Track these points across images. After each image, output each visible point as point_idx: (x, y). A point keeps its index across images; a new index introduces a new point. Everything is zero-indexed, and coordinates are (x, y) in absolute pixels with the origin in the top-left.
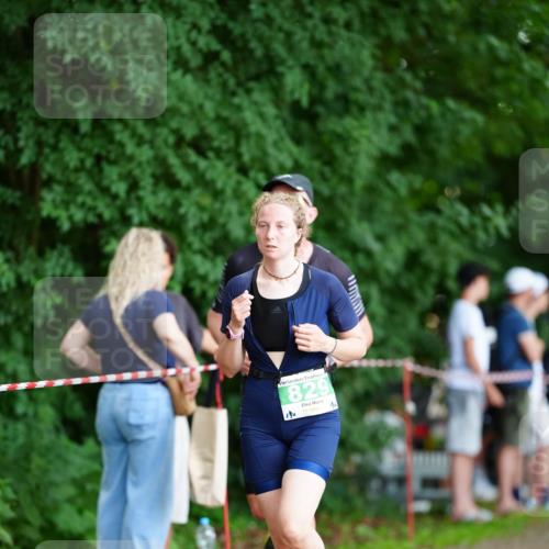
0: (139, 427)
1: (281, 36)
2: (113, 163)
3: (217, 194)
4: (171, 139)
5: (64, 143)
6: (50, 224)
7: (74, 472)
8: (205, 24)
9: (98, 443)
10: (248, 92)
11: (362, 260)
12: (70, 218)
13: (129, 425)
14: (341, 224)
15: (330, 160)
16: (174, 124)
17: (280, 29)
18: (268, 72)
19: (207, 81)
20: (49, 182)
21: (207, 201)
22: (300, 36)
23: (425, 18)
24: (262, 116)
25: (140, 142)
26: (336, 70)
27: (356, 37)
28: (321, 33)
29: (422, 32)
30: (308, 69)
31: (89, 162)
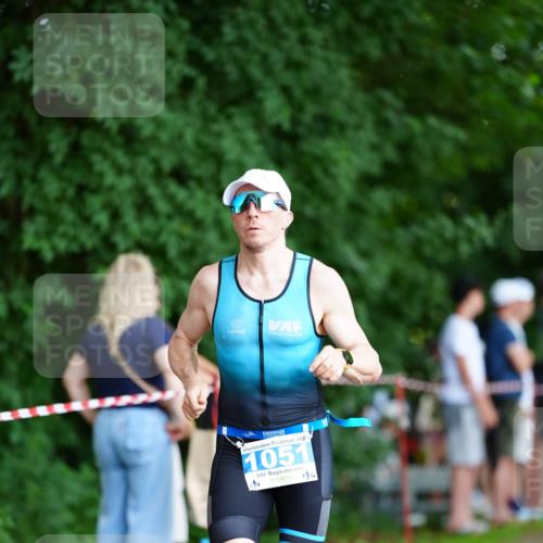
0: (137, 452)
1: (256, 58)
2: (95, 191)
3: (198, 224)
4: (150, 169)
5: (44, 173)
6: (34, 255)
8: (180, 49)
10: (229, 117)
12: (54, 248)
13: (128, 451)
16: (154, 152)
17: (256, 51)
18: (243, 96)
19: (186, 109)
20: (32, 212)
21: (187, 230)
22: (277, 58)
23: (400, 34)
25: (120, 171)
26: (314, 92)
27: (332, 56)
28: (298, 54)
29: (395, 49)
30: (286, 91)
31: (71, 192)
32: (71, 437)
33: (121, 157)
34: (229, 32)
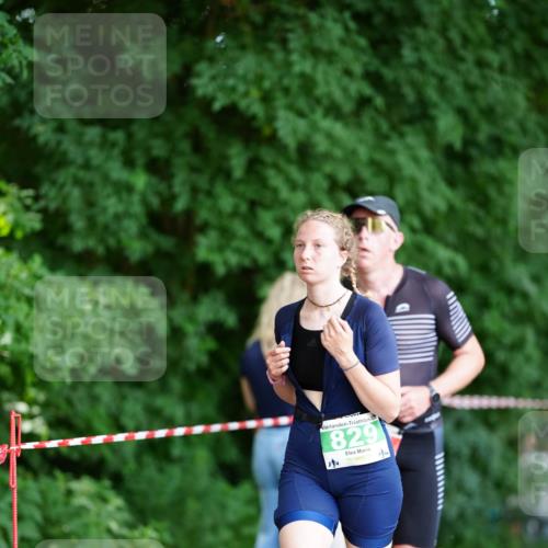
1: (433, 81)
2: (267, 207)
4: (325, 184)
5: (219, 189)
6: (205, 269)
7: (231, 517)
8: (357, 69)
9: (256, 487)
10: (402, 135)
11: (518, 302)
12: (226, 263)
14: (494, 265)
15: (484, 202)
16: (328, 168)
17: (434, 74)
18: (421, 116)
19: (360, 126)
20: (203, 228)
22: (453, 80)
24: (416, 160)
25: (293, 186)
26: (489, 113)
27: (509, 79)
28: (475, 77)
30: (462, 113)
31: (244, 208)
32: (232, 454)
33: (295, 173)
34: (408, 54)
